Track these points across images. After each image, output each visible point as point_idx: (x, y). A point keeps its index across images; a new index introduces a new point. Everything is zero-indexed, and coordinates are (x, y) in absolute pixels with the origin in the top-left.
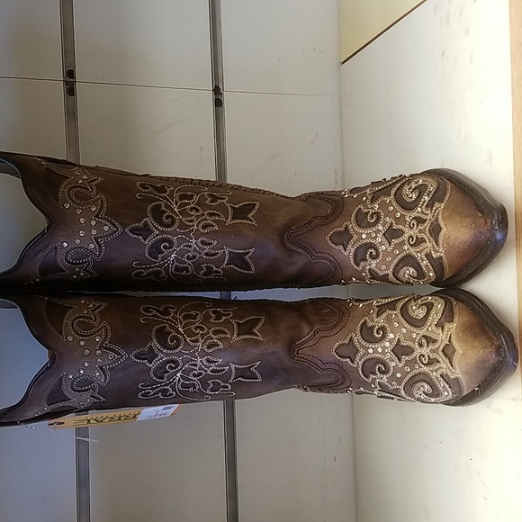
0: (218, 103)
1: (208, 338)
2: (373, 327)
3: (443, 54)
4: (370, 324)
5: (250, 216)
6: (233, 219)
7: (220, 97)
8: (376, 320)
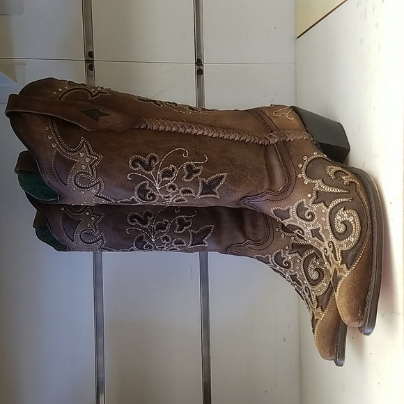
0: (200, 72)
1: (171, 246)
2: (284, 258)
3: (362, 40)
4: (282, 256)
5: (216, 190)
6: (201, 194)
7: (201, 68)
8: (287, 255)
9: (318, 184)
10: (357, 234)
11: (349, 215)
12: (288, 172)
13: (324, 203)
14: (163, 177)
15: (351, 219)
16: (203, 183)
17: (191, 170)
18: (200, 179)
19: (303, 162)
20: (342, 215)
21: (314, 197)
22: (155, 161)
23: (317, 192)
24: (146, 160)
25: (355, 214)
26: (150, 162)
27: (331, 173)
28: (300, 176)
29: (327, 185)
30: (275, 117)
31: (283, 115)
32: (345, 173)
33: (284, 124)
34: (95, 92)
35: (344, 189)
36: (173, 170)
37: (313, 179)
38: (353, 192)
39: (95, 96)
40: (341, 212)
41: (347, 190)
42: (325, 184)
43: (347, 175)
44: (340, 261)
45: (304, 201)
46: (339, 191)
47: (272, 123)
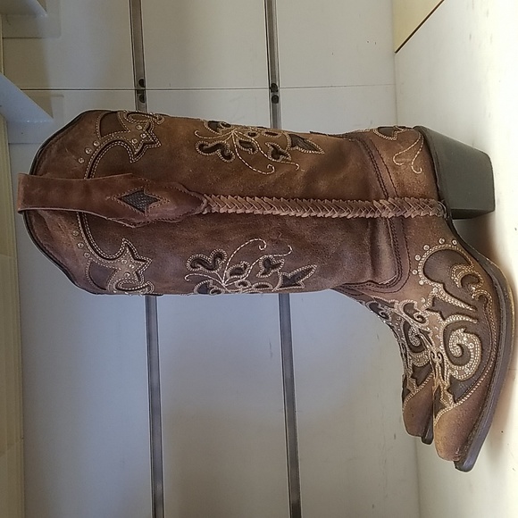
0: (275, 100)
3: (471, 37)
5: (300, 282)
6: (281, 287)
7: (276, 94)
9: (437, 289)
10: (474, 367)
11: (469, 340)
12: (399, 263)
13: (441, 313)
14: (231, 275)
15: (470, 346)
16: (284, 277)
17: (269, 265)
18: (280, 274)
19: (422, 252)
20: (461, 338)
21: (429, 304)
22: (222, 258)
23: (434, 298)
24: (210, 259)
25: (477, 341)
26: (214, 261)
27: (457, 279)
28: (414, 272)
29: (449, 293)
30: (395, 167)
31: (406, 164)
32: (477, 277)
33: (406, 183)
34: (138, 145)
35: (469, 305)
36: (245, 266)
37: (432, 280)
38: (481, 310)
39: (138, 154)
40: (460, 332)
41: (475, 308)
42: (446, 291)
43: (479, 281)
44: (447, 384)
45: (416, 303)
46: (463, 305)
47: (390, 179)
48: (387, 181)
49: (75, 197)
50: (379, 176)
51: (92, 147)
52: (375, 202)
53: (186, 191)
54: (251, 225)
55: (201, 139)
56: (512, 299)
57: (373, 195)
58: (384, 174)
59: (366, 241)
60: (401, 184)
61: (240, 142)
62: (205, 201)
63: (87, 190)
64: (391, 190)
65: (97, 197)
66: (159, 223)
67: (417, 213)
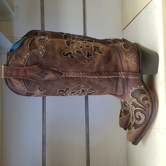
3: (147, 25)
9: (135, 100)
10: (142, 122)
11: (142, 115)
12: (124, 91)
13: (135, 106)
14: (71, 93)
15: (142, 117)
17: (83, 91)
18: (87, 93)
19: (132, 89)
20: (139, 114)
21: (131, 103)
22: (68, 90)
23: (133, 102)
24: (65, 90)
25: (144, 116)
27: (141, 99)
28: (128, 94)
29: (138, 102)
30: (127, 61)
31: (131, 60)
32: (148, 98)
33: (130, 67)
34: (42, 54)
35: (144, 106)
36: (76, 91)
37: (133, 97)
38: (147, 107)
39: (42, 58)
40: (140, 112)
41: (145, 107)
42: (137, 101)
43: (148, 99)
44: (133, 123)
45: (128, 102)
46: (142, 106)
47: (125, 65)
48: (124, 66)
49: (21, 74)
50: (121, 64)
51: (26, 55)
52: (119, 72)
53: (58, 70)
54: (78, 80)
55: (63, 50)
56: (157, 106)
57: (119, 70)
58: (123, 63)
59: (115, 84)
60: (128, 67)
61: (77, 51)
62: (64, 74)
63: (25, 71)
64: (125, 69)
65: (29, 73)
66: (49, 81)
67: (132, 77)
